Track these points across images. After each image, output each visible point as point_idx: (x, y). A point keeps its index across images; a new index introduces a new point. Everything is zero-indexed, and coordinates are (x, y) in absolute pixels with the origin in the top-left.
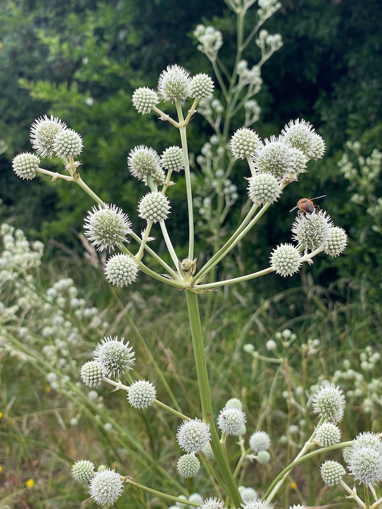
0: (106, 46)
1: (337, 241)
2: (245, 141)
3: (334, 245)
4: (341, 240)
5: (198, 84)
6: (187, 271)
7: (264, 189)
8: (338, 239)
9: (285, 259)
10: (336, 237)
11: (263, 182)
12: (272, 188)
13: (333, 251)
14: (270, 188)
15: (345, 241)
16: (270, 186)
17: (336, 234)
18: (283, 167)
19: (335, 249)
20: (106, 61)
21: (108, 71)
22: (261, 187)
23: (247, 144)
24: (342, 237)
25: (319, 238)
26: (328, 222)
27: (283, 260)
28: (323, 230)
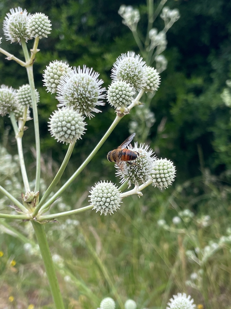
0: (75, 28)
1: (164, 174)
2: (56, 74)
3: (161, 178)
4: (168, 172)
5: (34, 23)
6: (30, 203)
7: (62, 127)
8: (166, 171)
9: (101, 198)
10: (164, 169)
11: (61, 118)
12: (71, 125)
13: (161, 184)
14: (69, 125)
15: (174, 173)
16: (69, 122)
17: (163, 166)
18: (88, 100)
19: (162, 181)
20: (74, 37)
21: (76, 44)
22: (59, 124)
23: (58, 77)
24: (169, 170)
25: (141, 173)
26: (151, 156)
27: (99, 199)
28: (145, 165)
